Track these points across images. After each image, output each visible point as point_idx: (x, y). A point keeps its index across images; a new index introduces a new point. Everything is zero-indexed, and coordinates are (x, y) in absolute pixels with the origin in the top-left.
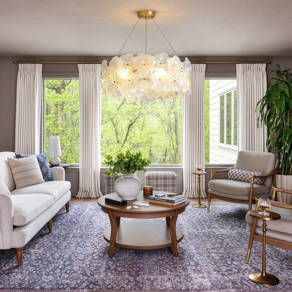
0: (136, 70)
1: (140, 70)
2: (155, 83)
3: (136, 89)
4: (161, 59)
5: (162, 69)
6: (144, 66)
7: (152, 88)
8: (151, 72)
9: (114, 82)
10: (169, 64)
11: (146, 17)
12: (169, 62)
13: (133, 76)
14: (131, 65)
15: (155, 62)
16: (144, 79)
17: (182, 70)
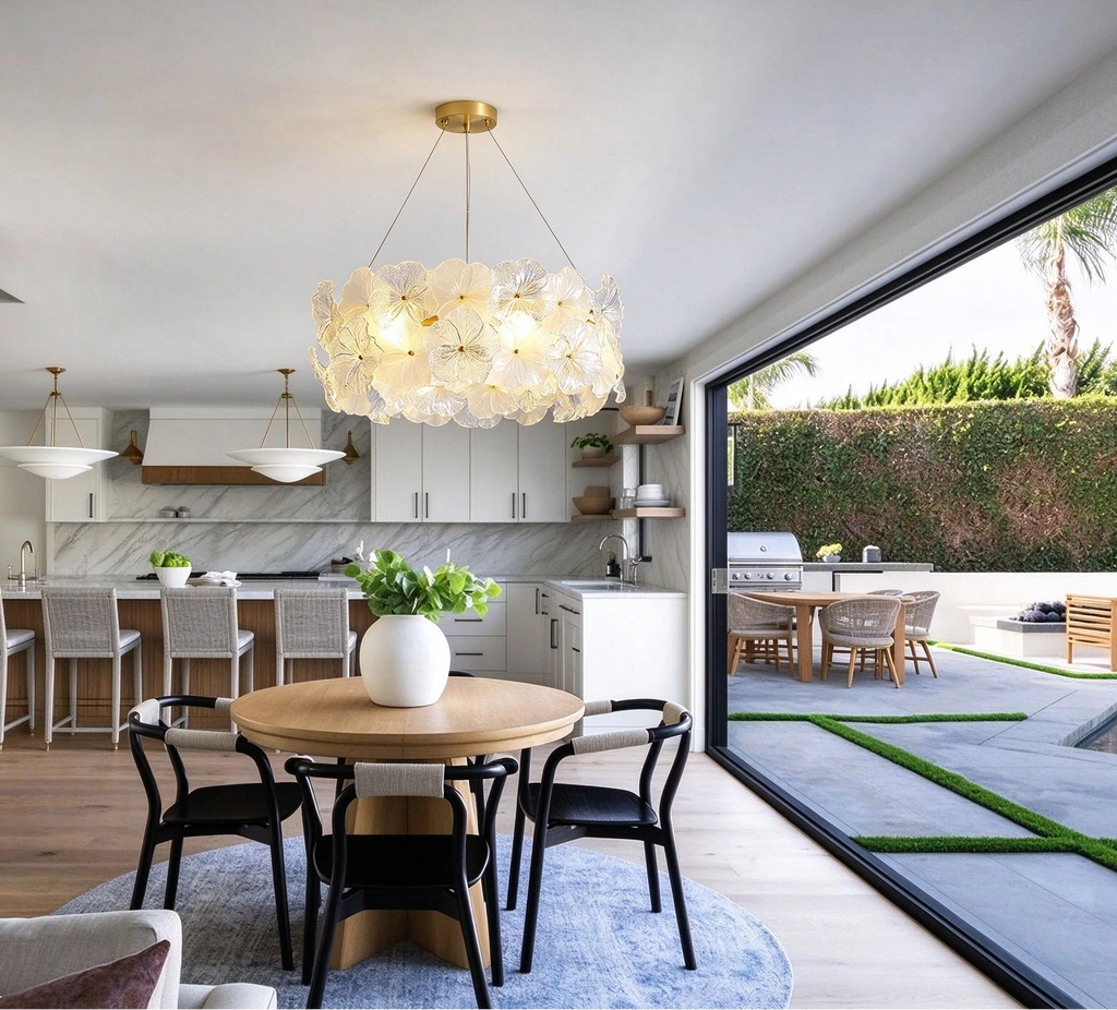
0: (436, 318)
1: (448, 317)
2: (499, 364)
3: (434, 382)
4: (518, 281)
5: (523, 314)
6: (463, 305)
7: (490, 381)
8: (487, 327)
9: (360, 358)
10: (549, 298)
11: (465, 125)
12: (545, 289)
13: (422, 339)
14: (418, 298)
15: (499, 288)
16: (461, 349)
17: (591, 318)
